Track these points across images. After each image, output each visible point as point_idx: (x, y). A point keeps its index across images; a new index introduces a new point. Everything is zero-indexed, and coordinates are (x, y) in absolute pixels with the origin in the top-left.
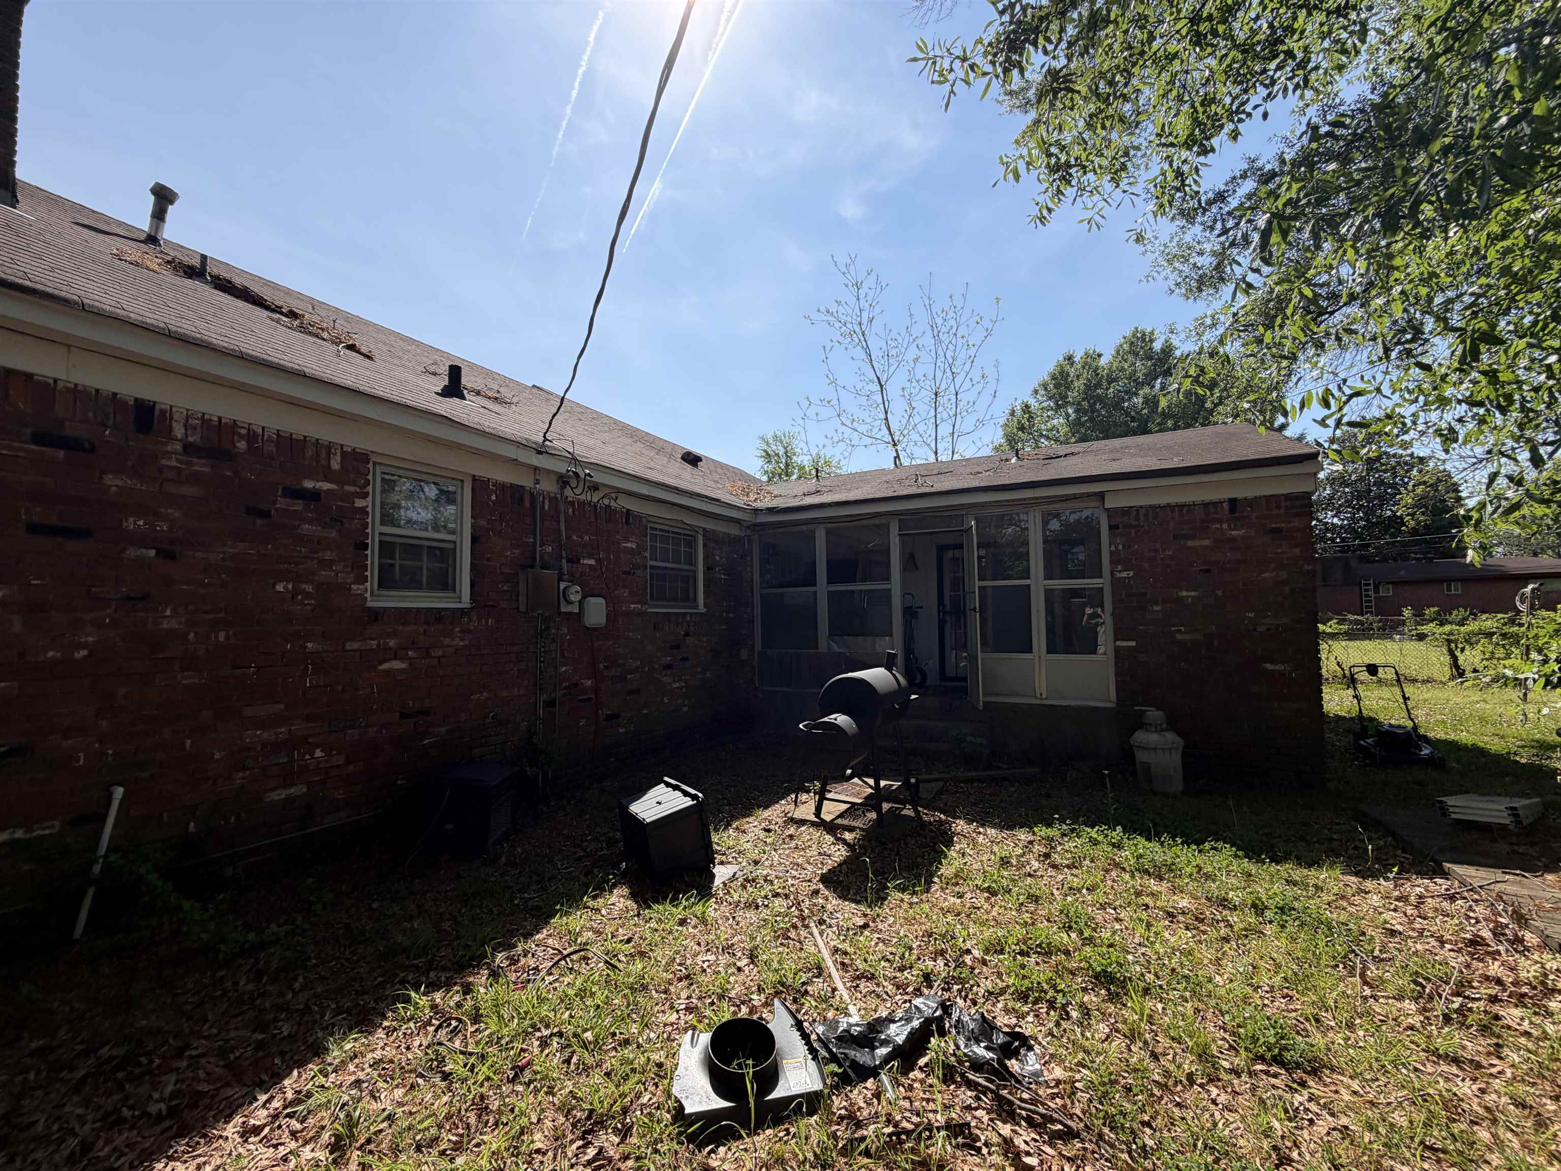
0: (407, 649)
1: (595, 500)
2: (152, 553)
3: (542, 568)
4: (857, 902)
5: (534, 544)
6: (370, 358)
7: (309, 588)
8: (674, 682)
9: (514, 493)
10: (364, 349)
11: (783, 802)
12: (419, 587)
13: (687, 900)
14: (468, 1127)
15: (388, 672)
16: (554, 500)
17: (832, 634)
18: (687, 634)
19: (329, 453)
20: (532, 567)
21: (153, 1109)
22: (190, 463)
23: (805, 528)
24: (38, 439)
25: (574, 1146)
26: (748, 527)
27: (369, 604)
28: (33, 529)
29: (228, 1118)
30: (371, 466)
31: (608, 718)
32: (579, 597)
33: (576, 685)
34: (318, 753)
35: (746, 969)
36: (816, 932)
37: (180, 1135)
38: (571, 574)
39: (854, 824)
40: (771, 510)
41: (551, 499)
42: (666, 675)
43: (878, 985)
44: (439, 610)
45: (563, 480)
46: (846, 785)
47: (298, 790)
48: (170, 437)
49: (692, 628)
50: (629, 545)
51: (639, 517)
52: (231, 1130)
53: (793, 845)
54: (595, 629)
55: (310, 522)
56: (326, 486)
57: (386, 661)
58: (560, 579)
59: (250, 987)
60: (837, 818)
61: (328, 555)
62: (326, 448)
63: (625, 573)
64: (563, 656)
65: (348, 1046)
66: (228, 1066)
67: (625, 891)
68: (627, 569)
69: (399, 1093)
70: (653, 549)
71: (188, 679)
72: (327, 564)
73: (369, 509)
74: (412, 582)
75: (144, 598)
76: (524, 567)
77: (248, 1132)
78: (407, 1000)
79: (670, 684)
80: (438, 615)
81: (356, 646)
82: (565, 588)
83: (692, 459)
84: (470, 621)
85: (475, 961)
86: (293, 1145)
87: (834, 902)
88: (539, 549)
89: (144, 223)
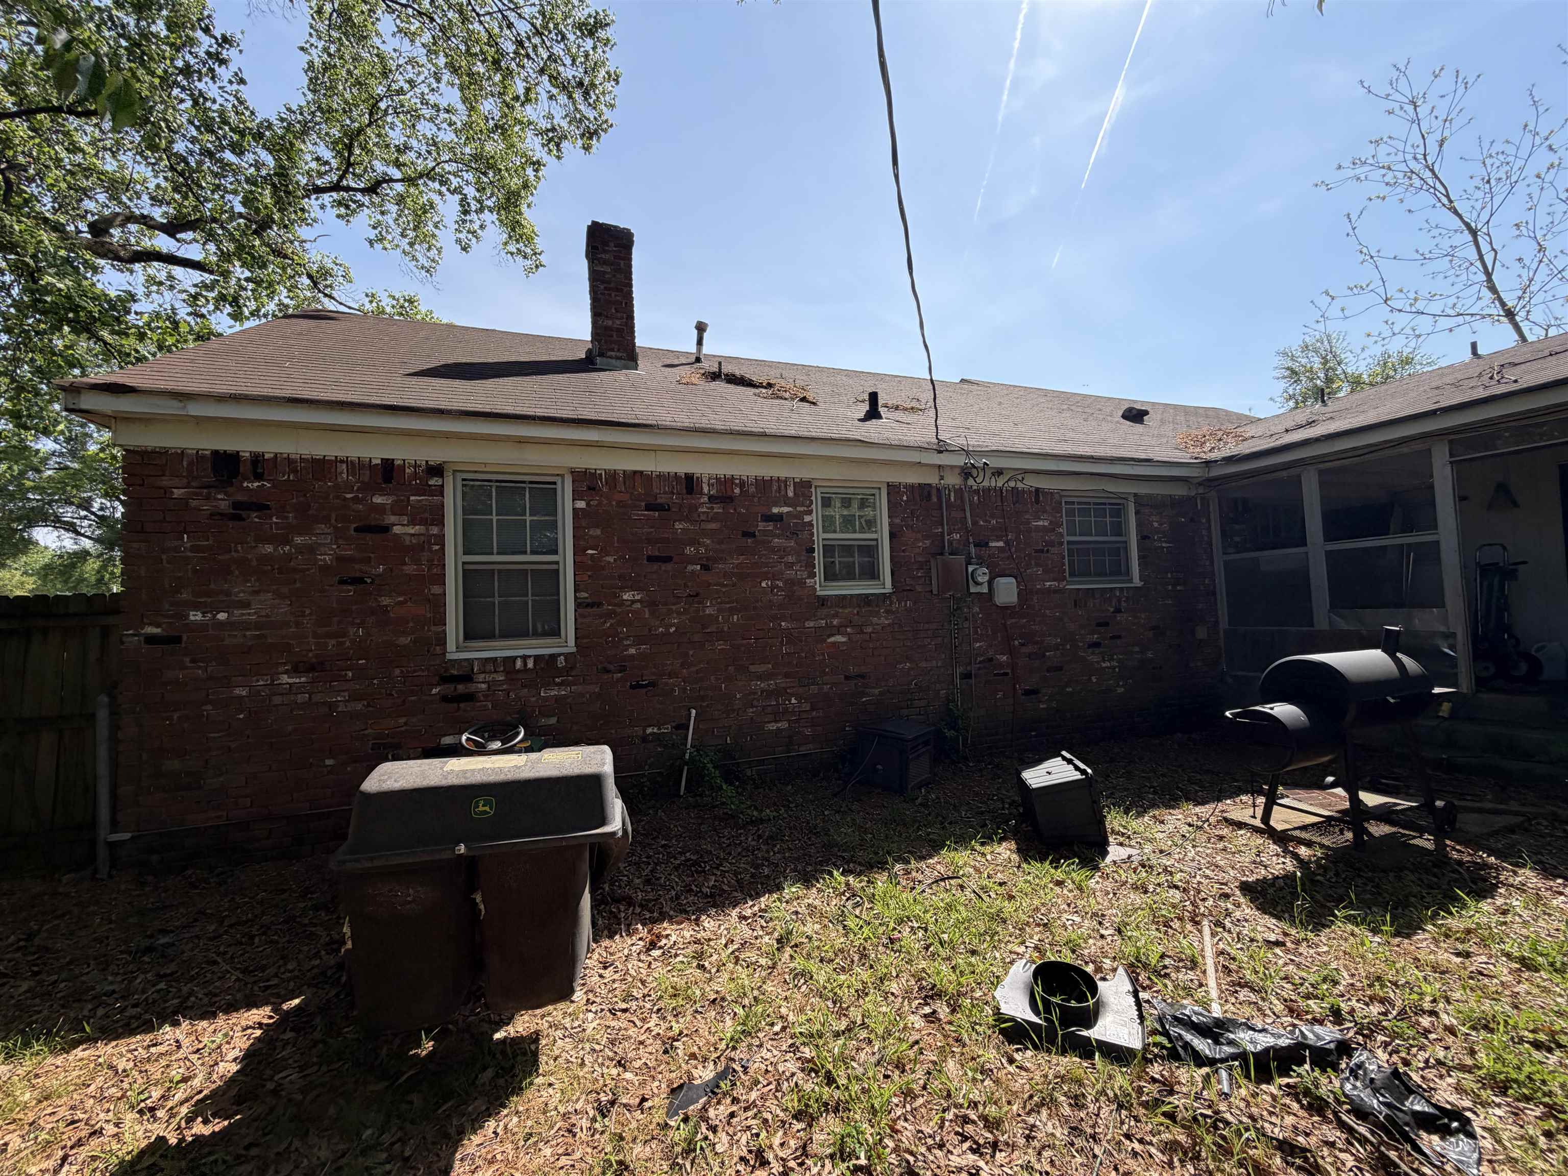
0: (847, 626)
1: (1000, 484)
2: (699, 567)
3: (950, 554)
4: (1279, 918)
5: (943, 533)
6: (814, 404)
7: (781, 584)
8: (1104, 661)
9: (923, 492)
10: (811, 399)
11: (1228, 802)
12: (854, 579)
13: (1068, 865)
14: (852, 961)
15: (834, 643)
16: (959, 492)
17: (1333, 606)
18: (1118, 611)
19: (786, 486)
20: (942, 554)
21: (705, 890)
22: (712, 508)
23: (1284, 474)
24: (649, 508)
25: (917, 1002)
26: (1200, 484)
27: (819, 593)
28: (650, 559)
29: (734, 907)
30: (813, 490)
31: (1028, 693)
32: (986, 578)
33: (991, 660)
34: (793, 701)
35: (1109, 939)
36: (1207, 931)
37: (714, 906)
38: (979, 557)
39: (1314, 839)
40: (1229, 460)
41: (956, 491)
42: (1093, 653)
43: (1263, 999)
44: (867, 596)
45: (966, 472)
46: (1316, 794)
47: (784, 725)
48: (702, 493)
49: (1123, 604)
50: (1041, 523)
51: (1050, 494)
52: (735, 913)
53: (1220, 845)
54: (1006, 608)
55: (778, 537)
56: (785, 509)
57: (833, 635)
58: (969, 563)
59: (754, 843)
60: (1295, 829)
61: (790, 559)
62: (783, 483)
63: (1037, 551)
64: (976, 633)
65: (794, 890)
66: (737, 881)
67: (1013, 845)
68: (1040, 547)
69: (817, 927)
70: (1071, 524)
71: (720, 646)
72: (790, 566)
73: (814, 522)
74: (850, 576)
75: (697, 595)
76: (934, 555)
77: (743, 918)
78: (831, 874)
79: (1098, 662)
80: (866, 600)
81: (812, 624)
82: (973, 572)
83: (1135, 415)
84: (891, 603)
85: (882, 866)
86: (761, 933)
87: (1248, 911)
88: (947, 538)
89: (693, 349)
